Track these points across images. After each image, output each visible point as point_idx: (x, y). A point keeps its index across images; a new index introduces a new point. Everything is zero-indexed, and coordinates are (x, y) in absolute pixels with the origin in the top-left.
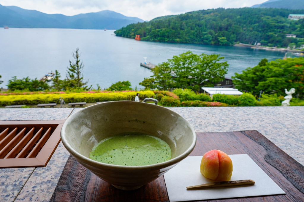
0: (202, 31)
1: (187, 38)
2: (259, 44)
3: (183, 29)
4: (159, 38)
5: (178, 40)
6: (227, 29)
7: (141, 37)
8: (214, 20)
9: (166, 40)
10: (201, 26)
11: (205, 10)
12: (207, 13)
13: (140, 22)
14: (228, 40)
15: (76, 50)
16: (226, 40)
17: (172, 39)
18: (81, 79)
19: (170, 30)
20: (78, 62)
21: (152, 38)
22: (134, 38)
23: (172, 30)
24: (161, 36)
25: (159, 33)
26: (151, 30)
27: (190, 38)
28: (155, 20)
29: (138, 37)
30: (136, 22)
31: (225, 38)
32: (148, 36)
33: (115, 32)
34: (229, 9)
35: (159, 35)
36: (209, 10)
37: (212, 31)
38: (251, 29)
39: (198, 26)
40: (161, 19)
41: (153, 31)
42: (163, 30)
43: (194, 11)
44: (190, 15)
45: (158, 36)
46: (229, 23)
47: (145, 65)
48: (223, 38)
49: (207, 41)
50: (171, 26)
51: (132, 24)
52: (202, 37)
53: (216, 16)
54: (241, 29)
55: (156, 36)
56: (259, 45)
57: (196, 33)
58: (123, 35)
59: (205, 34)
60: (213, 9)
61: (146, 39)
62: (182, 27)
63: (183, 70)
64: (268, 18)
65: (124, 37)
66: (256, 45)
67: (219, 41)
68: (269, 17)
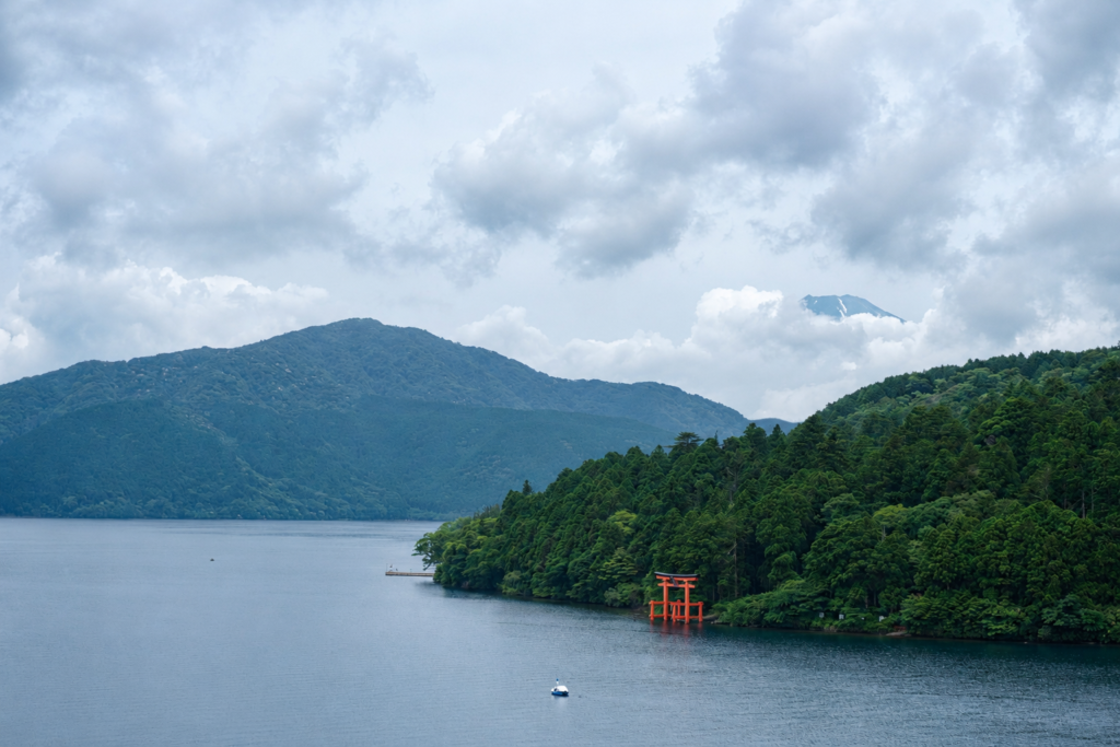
7: (710, 591)
17: (1070, 609)
24: (933, 583)
26: (826, 515)
29: (675, 596)
30: (657, 437)
32: (791, 587)
41: (838, 523)
42: (956, 514)
45: (904, 577)
55: (882, 575)
65: (525, 595)
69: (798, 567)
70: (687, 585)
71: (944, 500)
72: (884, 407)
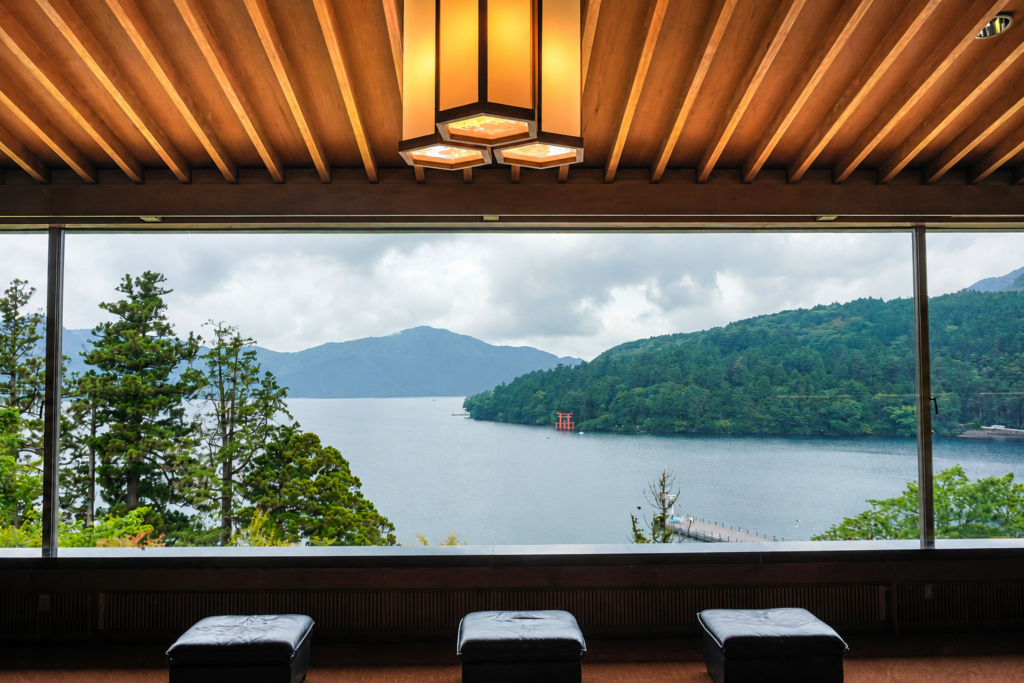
0: (815, 386)
1: (761, 416)
3: (740, 384)
4: (648, 421)
5: (724, 423)
7: (577, 418)
8: (852, 345)
9: (679, 426)
10: (808, 369)
11: (806, 311)
12: (819, 321)
17: (703, 422)
19: (692, 390)
21: (621, 422)
22: (546, 424)
23: (697, 389)
24: (657, 414)
25: (648, 402)
26: (616, 391)
27: (772, 414)
29: (564, 420)
30: (547, 367)
32: (605, 416)
33: (468, 406)
34: (900, 303)
35: (648, 409)
37: (858, 385)
39: (798, 367)
40: (639, 351)
41: (621, 394)
42: (662, 390)
43: (760, 317)
45: (647, 413)
48: (908, 409)
49: (845, 424)
50: (690, 377)
52: (823, 411)
53: (860, 330)
54: (975, 371)
55: (637, 411)
58: (501, 415)
59: (833, 398)
61: (599, 426)
62: (736, 376)
65: (506, 421)
67: (893, 423)
69: (607, 410)
70: (568, 417)
71: (657, 385)
72: (625, 353)
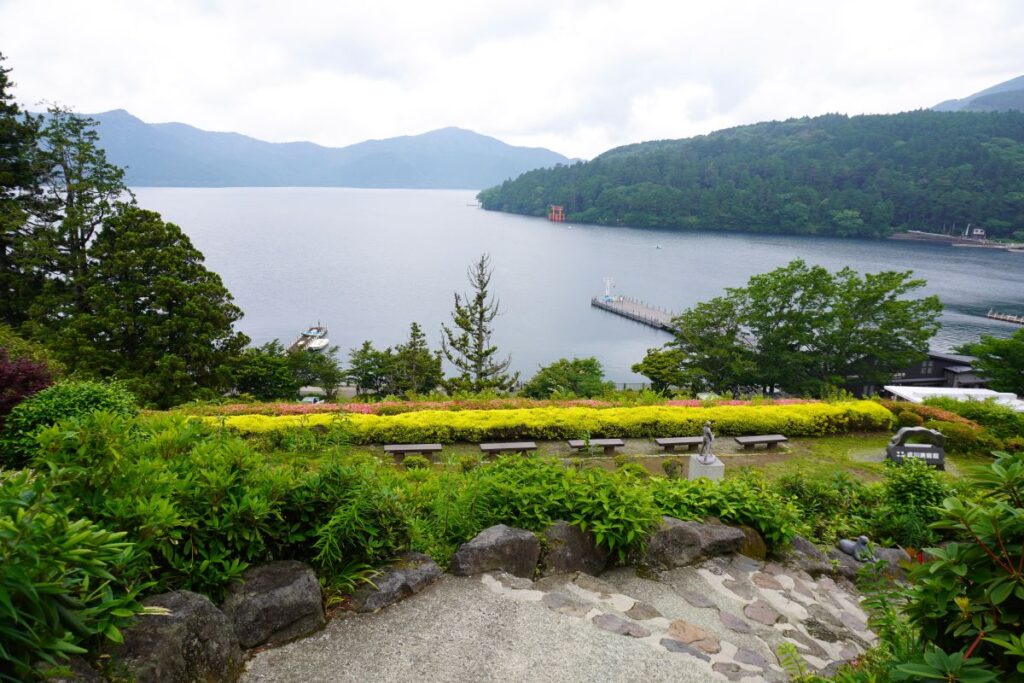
0: (773, 190)
1: (723, 215)
2: (978, 232)
3: (708, 187)
4: (627, 216)
5: (692, 219)
6: (860, 183)
7: (567, 211)
8: (814, 154)
9: (653, 220)
10: (770, 175)
11: (780, 123)
13: (564, 164)
14: (866, 221)
15: (479, 261)
16: (860, 221)
17: (674, 218)
18: (487, 353)
19: (667, 189)
20: (480, 298)
21: (604, 215)
22: (543, 215)
23: (671, 188)
24: (634, 210)
25: (629, 199)
26: (602, 189)
27: (735, 213)
28: (611, 156)
29: (557, 212)
31: (856, 213)
32: (592, 210)
33: (480, 197)
34: (861, 119)
35: (627, 206)
36: (792, 120)
37: (811, 191)
38: (948, 182)
39: (761, 173)
40: (632, 154)
41: (606, 191)
42: (641, 188)
43: (739, 127)
44: (728, 138)
46: (867, 162)
47: (609, 304)
48: (850, 213)
49: (793, 224)
50: (668, 177)
51: (536, 170)
52: (776, 212)
53: (820, 142)
54: (912, 183)
55: (619, 207)
56: (979, 236)
57: (754, 197)
58: (506, 206)
59: (787, 201)
60: (807, 119)
61: (585, 219)
62: (706, 179)
63: (781, 325)
64: (1005, 146)
66: (970, 235)
67: (834, 224)
68: (1008, 140)
69: (593, 204)
70: (560, 209)
71: (638, 185)
